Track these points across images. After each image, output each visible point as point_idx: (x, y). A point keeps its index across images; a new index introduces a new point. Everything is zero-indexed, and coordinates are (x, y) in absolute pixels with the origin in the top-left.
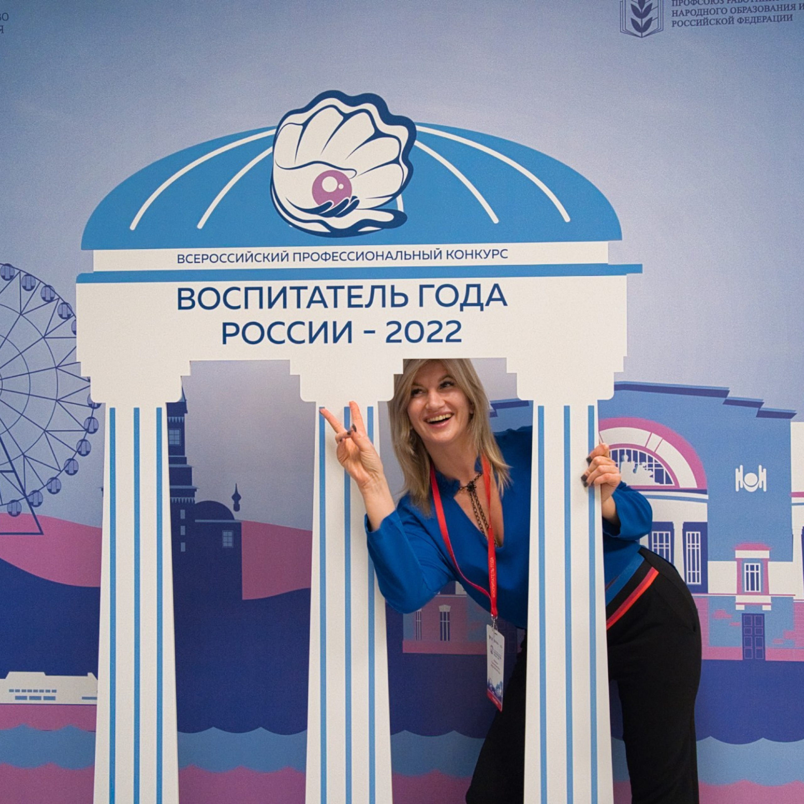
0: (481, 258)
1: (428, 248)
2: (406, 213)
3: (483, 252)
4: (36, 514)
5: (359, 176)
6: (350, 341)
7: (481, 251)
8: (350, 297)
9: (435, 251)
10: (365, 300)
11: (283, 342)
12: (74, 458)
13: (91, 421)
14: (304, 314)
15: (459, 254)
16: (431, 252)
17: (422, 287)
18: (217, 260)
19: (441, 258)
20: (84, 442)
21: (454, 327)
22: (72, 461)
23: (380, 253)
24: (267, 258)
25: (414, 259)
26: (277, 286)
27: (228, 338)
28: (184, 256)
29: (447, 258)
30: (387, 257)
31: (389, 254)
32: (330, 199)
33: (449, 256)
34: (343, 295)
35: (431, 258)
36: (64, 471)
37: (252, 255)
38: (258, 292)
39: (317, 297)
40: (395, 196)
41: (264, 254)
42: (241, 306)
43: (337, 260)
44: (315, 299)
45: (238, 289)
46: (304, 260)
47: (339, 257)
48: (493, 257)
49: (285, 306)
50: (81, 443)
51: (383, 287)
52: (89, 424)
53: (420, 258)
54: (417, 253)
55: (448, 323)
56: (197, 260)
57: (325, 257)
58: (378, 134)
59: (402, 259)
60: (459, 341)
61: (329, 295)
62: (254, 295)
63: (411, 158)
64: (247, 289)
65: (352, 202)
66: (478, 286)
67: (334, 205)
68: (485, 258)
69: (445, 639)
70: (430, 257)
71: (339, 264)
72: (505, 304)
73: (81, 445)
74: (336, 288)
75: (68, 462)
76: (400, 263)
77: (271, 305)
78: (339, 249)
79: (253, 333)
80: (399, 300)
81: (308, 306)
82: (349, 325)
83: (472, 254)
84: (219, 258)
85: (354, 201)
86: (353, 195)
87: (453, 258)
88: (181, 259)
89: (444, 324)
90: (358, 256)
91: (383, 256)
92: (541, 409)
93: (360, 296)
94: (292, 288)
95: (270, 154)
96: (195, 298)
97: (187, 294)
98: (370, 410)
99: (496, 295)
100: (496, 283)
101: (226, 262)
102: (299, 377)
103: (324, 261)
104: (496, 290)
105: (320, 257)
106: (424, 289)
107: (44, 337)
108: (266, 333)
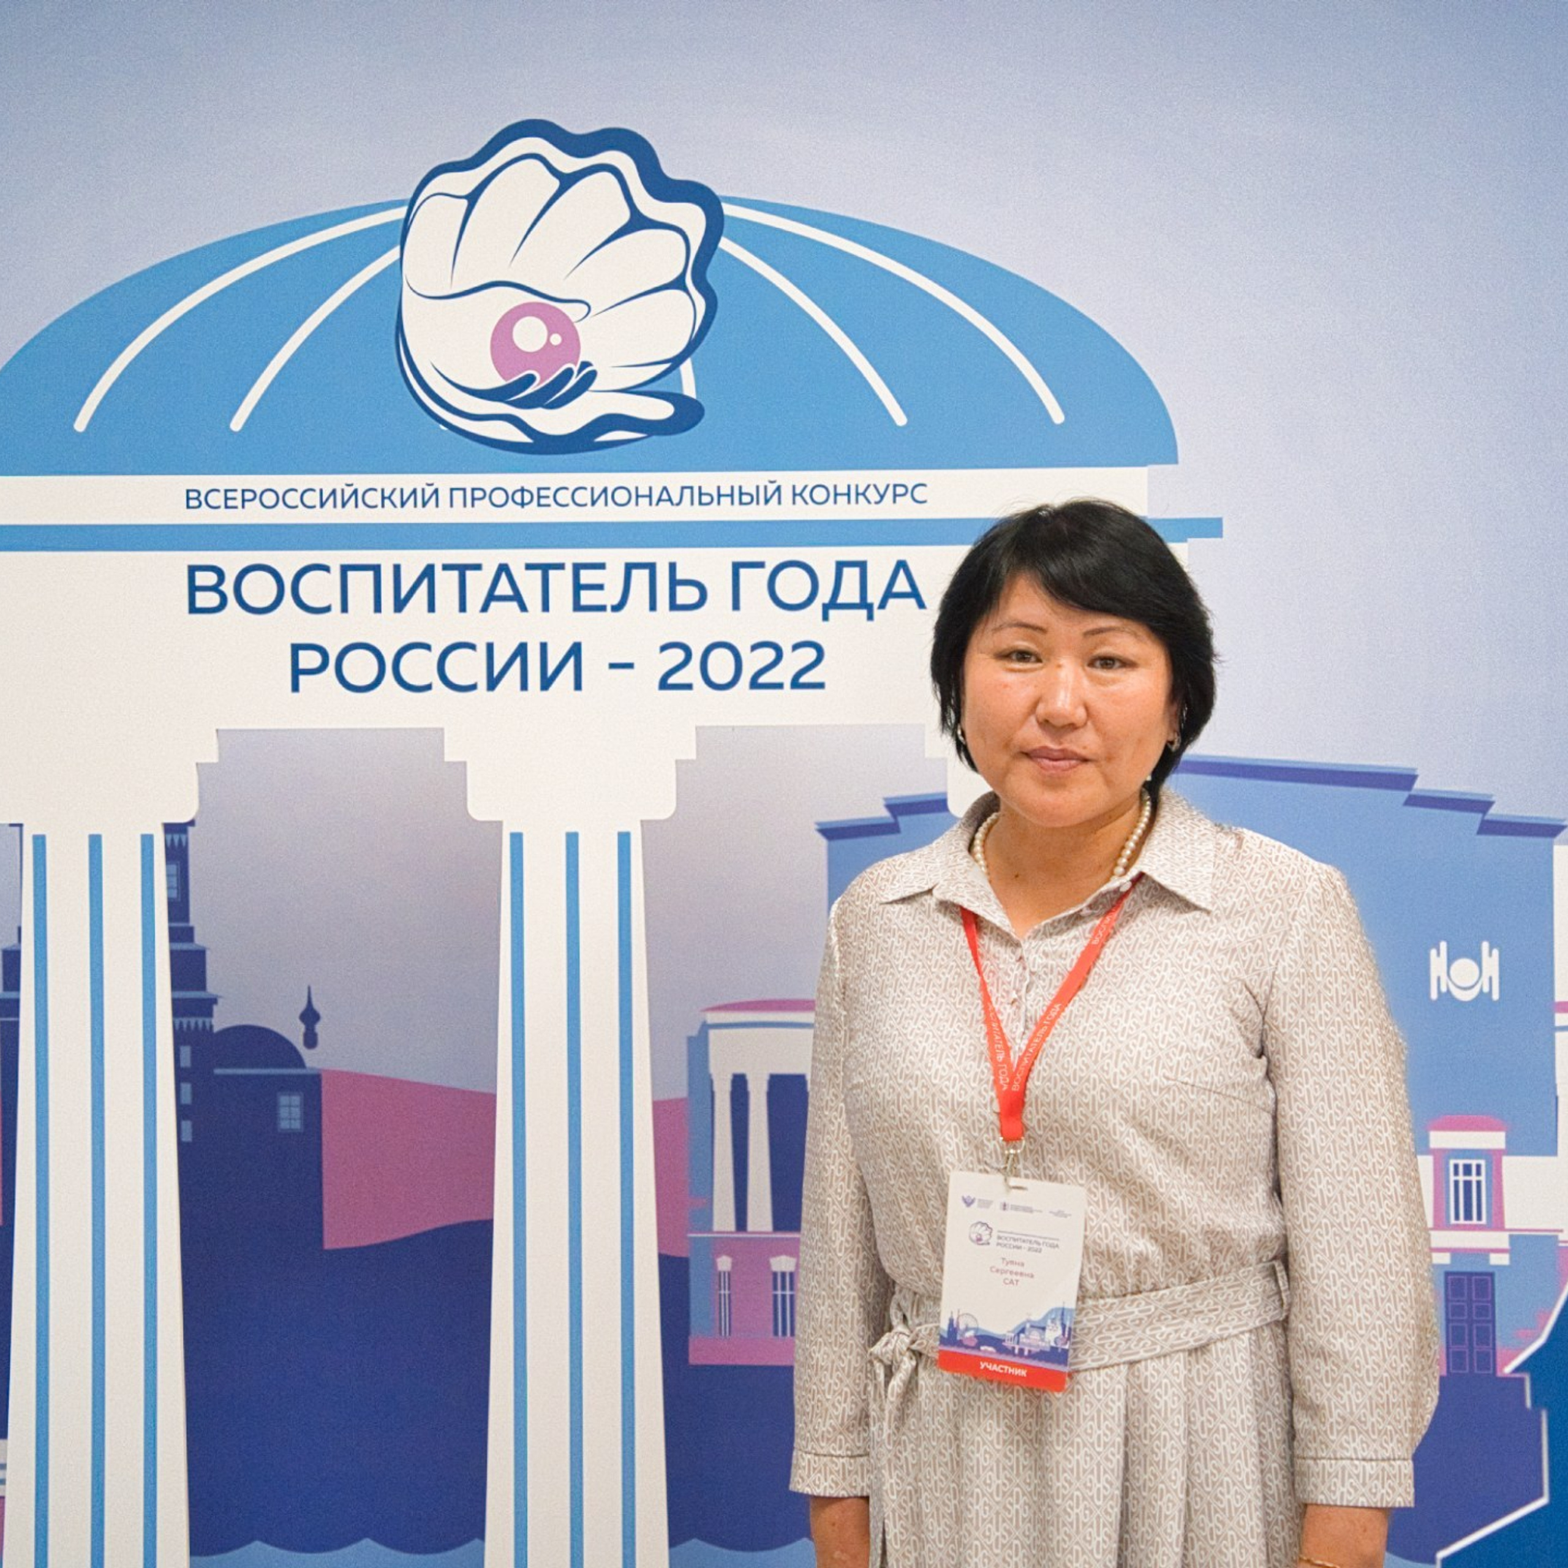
0: (869, 502)
1: (750, 480)
2: (700, 400)
3: (872, 489)
6: (578, 686)
7: (868, 486)
8: (578, 587)
9: (766, 488)
10: (611, 595)
11: (428, 687)
15: (820, 495)
16: (758, 488)
17: (737, 567)
18: (277, 503)
19: (779, 502)
21: (810, 654)
23: (644, 491)
24: (389, 498)
25: (719, 503)
26: (413, 562)
27: (303, 679)
28: (199, 493)
29: (794, 503)
30: (660, 500)
31: (665, 493)
33: (798, 498)
34: (561, 582)
35: (758, 503)
37: (355, 492)
38: (370, 574)
39: (504, 588)
40: (676, 362)
41: (383, 491)
42: (333, 608)
43: (549, 505)
44: (498, 592)
45: (326, 569)
46: (473, 505)
47: (551, 498)
48: (894, 501)
49: (431, 608)
51: (651, 567)
53: (732, 503)
54: (725, 490)
55: (796, 647)
56: (230, 503)
57: (521, 498)
59: (692, 503)
60: (821, 686)
61: (530, 584)
62: (361, 582)
63: (711, 278)
64: (345, 569)
65: (581, 375)
66: (862, 566)
67: (542, 381)
68: (877, 503)
70: (754, 499)
71: (553, 515)
72: (921, 604)
74: (545, 569)
76: (689, 513)
78: (552, 480)
79: (360, 668)
80: (690, 594)
81: (485, 609)
82: (575, 650)
83: (848, 494)
84: (281, 498)
86: (583, 358)
87: (806, 503)
89: (787, 649)
90: (596, 495)
91: (650, 496)
93: (600, 587)
94: (446, 567)
95: (394, 264)
96: (228, 588)
97: (210, 579)
98: (624, 839)
99: (901, 585)
100: (902, 558)
101: (296, 507)
102: (461, 767)
103: (519, 507)
104: (902, 574)
105: (509, 497)
106: (743, 572)
108: (389, 668)
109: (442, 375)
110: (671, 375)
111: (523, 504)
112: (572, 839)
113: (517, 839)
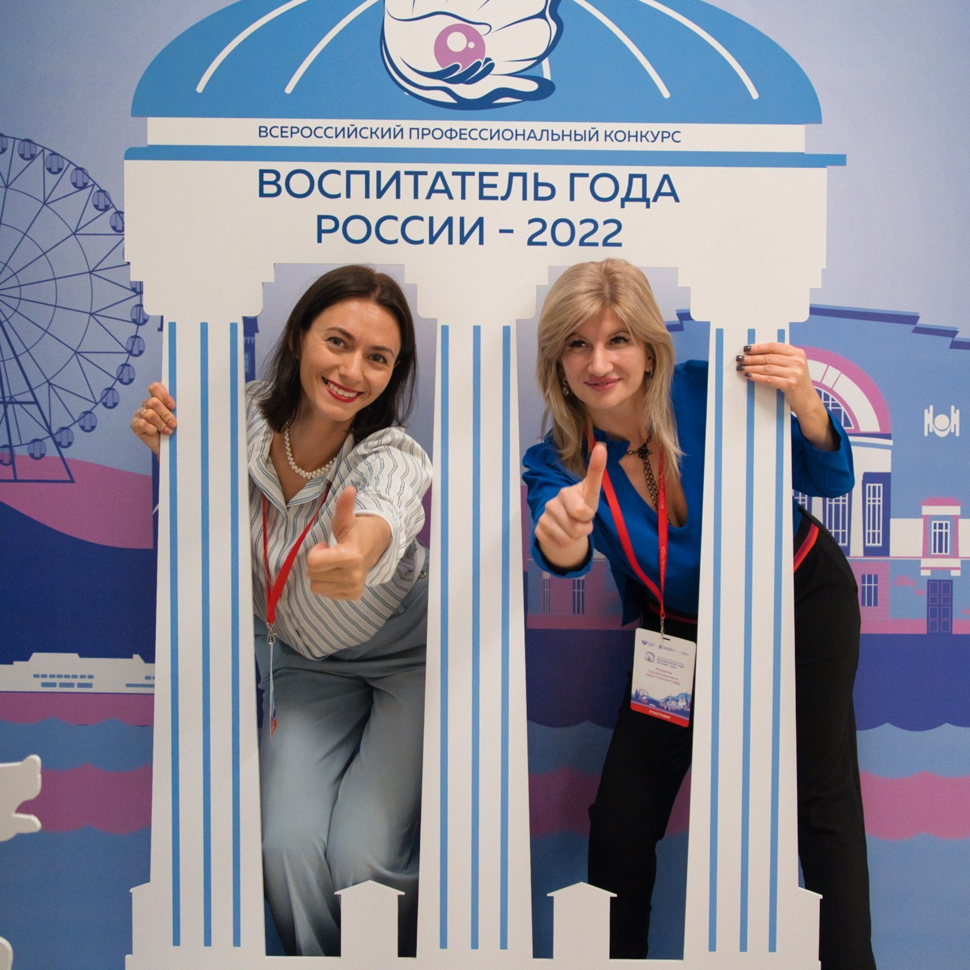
0: (648, 141)
1: (581, 127)
2: (553, 82)
3: (650, 133)
4: (65, 456)
6: (481, 242)
7: (648, 132)
8: (482, 186)
9: (590, 132)
10: (501, 191)
11: (396, 241)
12: (114, 387)
13: (135, 339)
14: (423, 207)
15: (620, 136)
16: (585, 131)
17: (573, 176)
18: (311, 135)
19: (597, 140)
20: (126, 368)
21: (614, 227)
22: (111, 391)
23: (520, 132)
24: (375, 133)
25: (563, 140)
26: (388, 170)
27: (324, 235)
28: (266, 128)
29: (606, 140)
30: (529, 137)
31: (532, 133)
33: (608, 138)
34: (472, 183)
35: (585, 140)
36: (101, 404)
37: (356, 129)
38: (363, 176)
39: (440, 186)
40: (540, 59)
41: (371, 129)
42: (342, 195)
43: (466, 139)
44: (436, 188)
45: (338, 173)
46: (423, 138)
47: (468, 135)
48: (662, 141)
49: (398, 196)
50: (123, 369)
51: (524, 175)
52: (133, 344)
53: (571, 140)
54: (567, 132)
55: (606, 222)
56: (284, 134)
57: (450, 134)
59: (548, 140)
60: (619, 245)
61: (454, 184)
62: (358, 182)
63: (560, 12)
64: (349, 173)
66: (644, 177)
67: (462, 69)
68: (652, 141)
69: (579, 612)
70: (583, 138)
71: (468, 144)
72: (677, 200)
73: (122, 372)
74: (463, 175)
75: (105, 392)
76: (546, 145)
77: (380, 194)
78: (468, 125)
79: (357, 229)
80: (544, 192)
81: (429, 197)
82: (480, 222)
83: (636, 136)
84: (313, 132)
86: (486, 56)
87: (613, 141)
88: (263, 132)
89: (600, 224)
90: (493, 134)
91: (524, 135)
92: (720, 333)
93: (494, 186)
94: (407, 173)
96: (282, 183)
97: (272, 177)
98: (507, 330)
99: (666, 188)
100: (666, 173)
101: (322, 137)
102: (415, 286)
103: (449, 140)
104: (666, 182)
105: (444, 134)
106: (576, 179)
107: (74, 234)
108: (373, 230)
110: (536, 67)
111: (451, 138)
112: (477, 330)
113: (445, 329)
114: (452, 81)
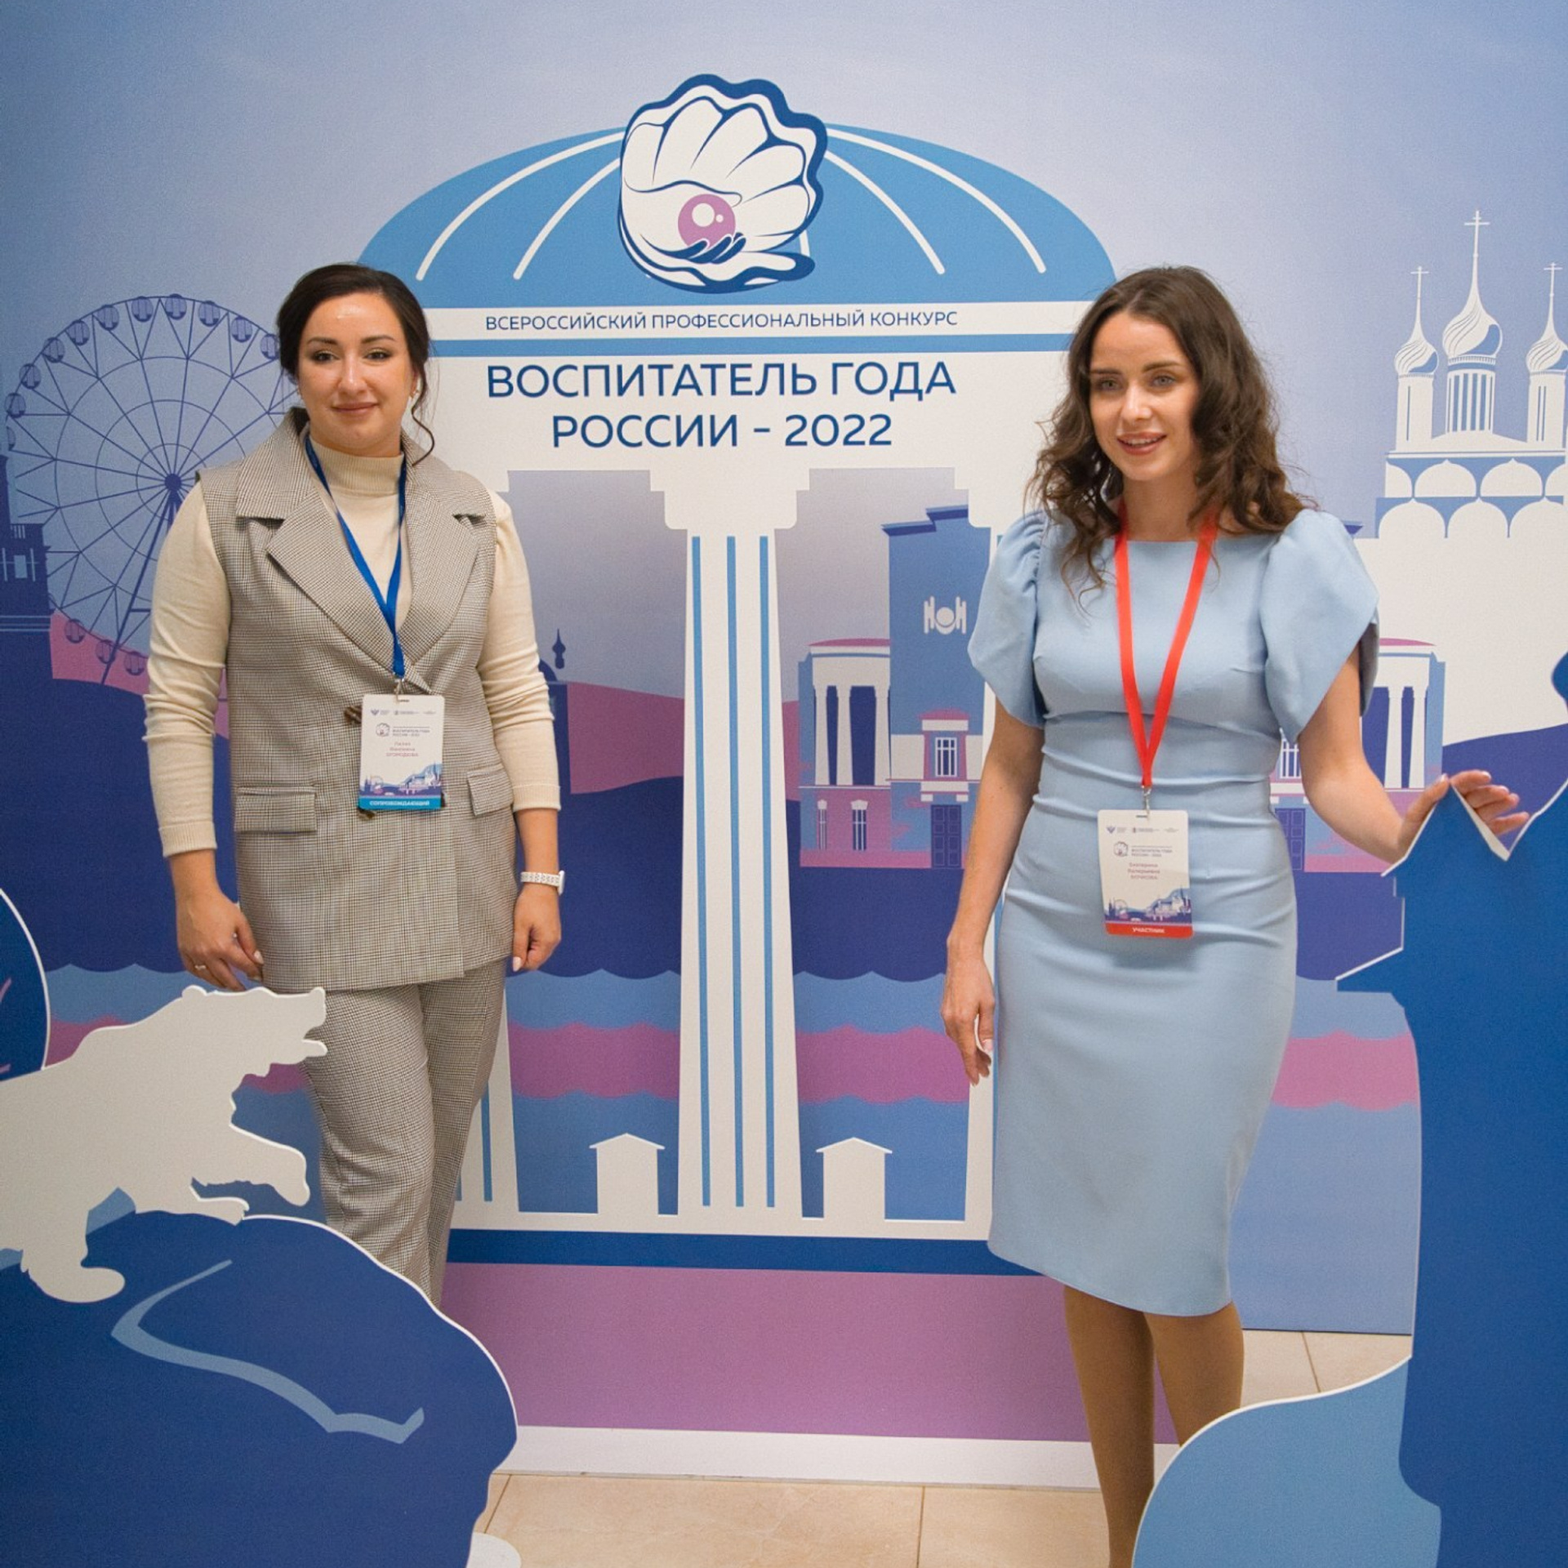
0: (919, 323)
1: (845, 310)
2: (813, 258)
3: (922, 315)
5: (745, 202)
6: (734, 443)
7: (920, 314)
8: (734, 380)
9: (854, 315)
10: (755, 385)
11: (640, 444)
14: (670, 405)
15: (889, 319)
16: (849, 315)
17: (835, 366)
18: (543, 326)
19: (863, 324)
21: (883, 422)
23: (776, 317)
24: (614, 322)
25: (824, 324)
26: (630, 363)
27: (561, 439)
28: (495, 319)
29: (872, 323)
30: (786, 323)
31: (789, 318)
32: (704, 237)
33: (875, 322)
34: (723, 376)
35: (849, 325)
37: (593, 318)
38: (602, 372)
41: (610, 318)
42: (579, 393)
43: (715, 327)
44: (684, 383)
45: (575, 368)
46: (667, 326)
47: (717, 322)
48: (936, 323)
49: (641, 393)
51: (781, 366)
53: (833, 324)
54: (828, 316)
55: (873, 418)
56: (514, 326)
57: (698, 321)
58: (772, 141)
59: (807, 325)
60: (888, 443)
61: (704, 377)
62: (597, 377)
63: (819, 177)
64: (587, 368)
66: (915, 365)
67: (711, 246)
68: (925, 324)
69: (860, 848)
70: (847, 322)
71: (718, 333)
72: (953, 390)
74: (713, 367)
76: (805, 331)
77: (621, 391)
78: (717, 310)
79: (597, 431)
80: (803, 384)
81: (675, 393)
82: (733, 420)
83: (907, 319)
84: (546, 323)
85: (740, 238)
86: (737, 230)
88: (491, 323)
89: (867, 419)
90: (746, 320)
91: (780, 320)
93: (748, 379)
94: (651, 367)
95: (616, 169)
96: (513, 380)
97: (502, 374)
98: (764, 541)
99: (941, 378)
100: (941, 360)
101: (554, 328)
102: (662, 494)
103: (696, 328)
104: (941, 371)
105: (690, 321)
106: (839, 369)
107: (268, 413)
108: (616, 431)
109: (647, 242)
110: (794, 241)
111: (699, 326)
112: (731, 542)
113: (696, 541)
114: (699, 261)
